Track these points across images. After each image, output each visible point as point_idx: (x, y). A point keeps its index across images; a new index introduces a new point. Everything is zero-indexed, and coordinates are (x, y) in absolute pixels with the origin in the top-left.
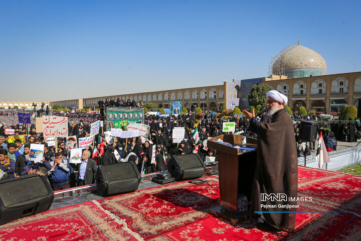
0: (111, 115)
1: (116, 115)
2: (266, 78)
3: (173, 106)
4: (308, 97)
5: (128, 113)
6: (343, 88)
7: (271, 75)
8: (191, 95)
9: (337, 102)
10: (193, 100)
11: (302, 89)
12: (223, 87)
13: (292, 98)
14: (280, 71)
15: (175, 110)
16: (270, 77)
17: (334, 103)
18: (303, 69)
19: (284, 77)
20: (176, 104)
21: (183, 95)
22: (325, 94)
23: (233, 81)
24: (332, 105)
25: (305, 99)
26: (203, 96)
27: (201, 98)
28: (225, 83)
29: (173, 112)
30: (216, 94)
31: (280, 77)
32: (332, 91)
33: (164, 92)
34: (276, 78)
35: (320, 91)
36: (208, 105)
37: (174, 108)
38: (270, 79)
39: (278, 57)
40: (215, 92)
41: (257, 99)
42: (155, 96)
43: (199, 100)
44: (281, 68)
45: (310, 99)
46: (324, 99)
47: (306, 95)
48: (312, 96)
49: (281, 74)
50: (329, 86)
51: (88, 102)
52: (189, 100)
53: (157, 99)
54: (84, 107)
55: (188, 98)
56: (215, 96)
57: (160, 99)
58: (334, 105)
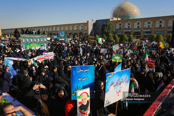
0: (24, 40)
1: (28, 40)
2: (110, 19)
3: (60, 34)
4: (132, 30)
5: (36, 38)
6: (149, 26)
7: (113, 18)
8: (68, 28)
9: (147, 32)
10: (70, 31)
11: (129, 26)
12: (87, 24)
13: (124, 30)
14: (117, 15)
15: (61, 37)
16: (112, 19)
17: (145, 33)
18: (129, 15)
19: (119, 19)
20: (61, 33)
21: (64, 28)
22: (141, 29)
23: (92, 21)
24: (144, 34)
25: (131, 31)
26: (75, 29)
27: (74, 30)
28: (88, 21)
29: (60, 38)
30: (83, 28)
31: (117, 19)
32: (144, 27)
33: (53, 26)
34: (115, 19)
35: (138, 27)
36: (78, 34)
37: (61, 35)
38: (112, 20)
39: (116, 8)
40: (82, 27)
41: (106, 30)
42: (48, 29)
43: (73, 31)
44: (117, 14)
45: (133, 31)
46: (140, 31)
47: (131, 29)
48: (134, 29)
49: (118, 17)
50: (143, 24)
51: (5, 32)
52: (68, 31)
53: (49, 30)
54: (2, 35)
55: (67, 29)
56: (82, 29)
57: (51, 30)
58: (145, 34)
